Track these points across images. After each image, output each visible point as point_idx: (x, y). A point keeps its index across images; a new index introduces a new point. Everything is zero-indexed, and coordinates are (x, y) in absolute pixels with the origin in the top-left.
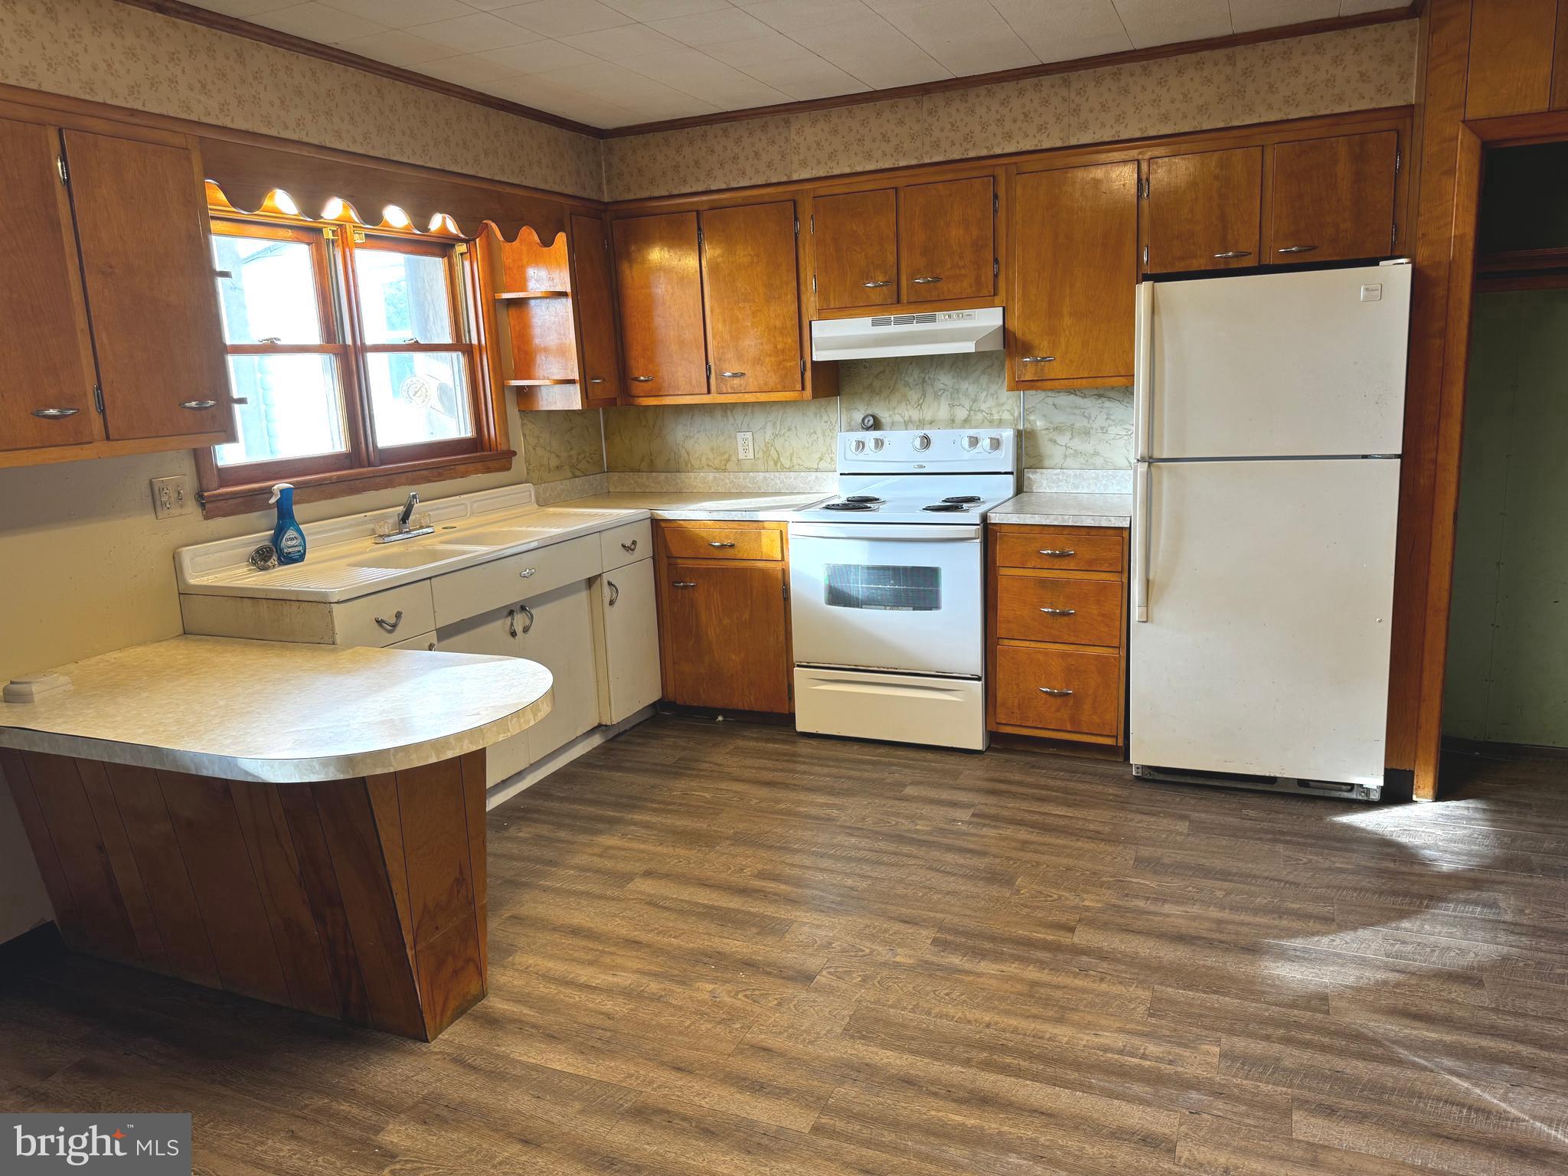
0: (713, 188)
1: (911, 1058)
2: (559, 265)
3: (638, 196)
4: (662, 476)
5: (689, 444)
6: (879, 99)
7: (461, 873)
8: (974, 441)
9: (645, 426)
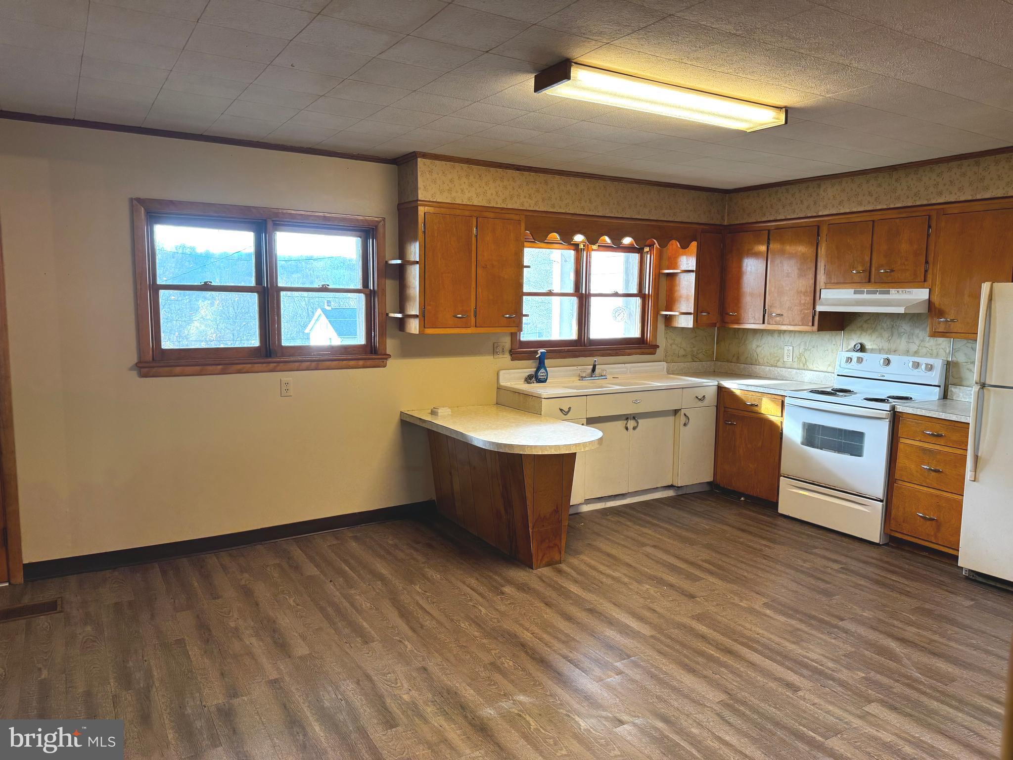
0: (778, 218)
1: (712, 631)
2: (691, 255)
3: (741, 222)
4: (743, 366)
5: (759, 350)
6: (868, 173)
7: (557, 508)
8: (917, 365)
9: (737, 338)
